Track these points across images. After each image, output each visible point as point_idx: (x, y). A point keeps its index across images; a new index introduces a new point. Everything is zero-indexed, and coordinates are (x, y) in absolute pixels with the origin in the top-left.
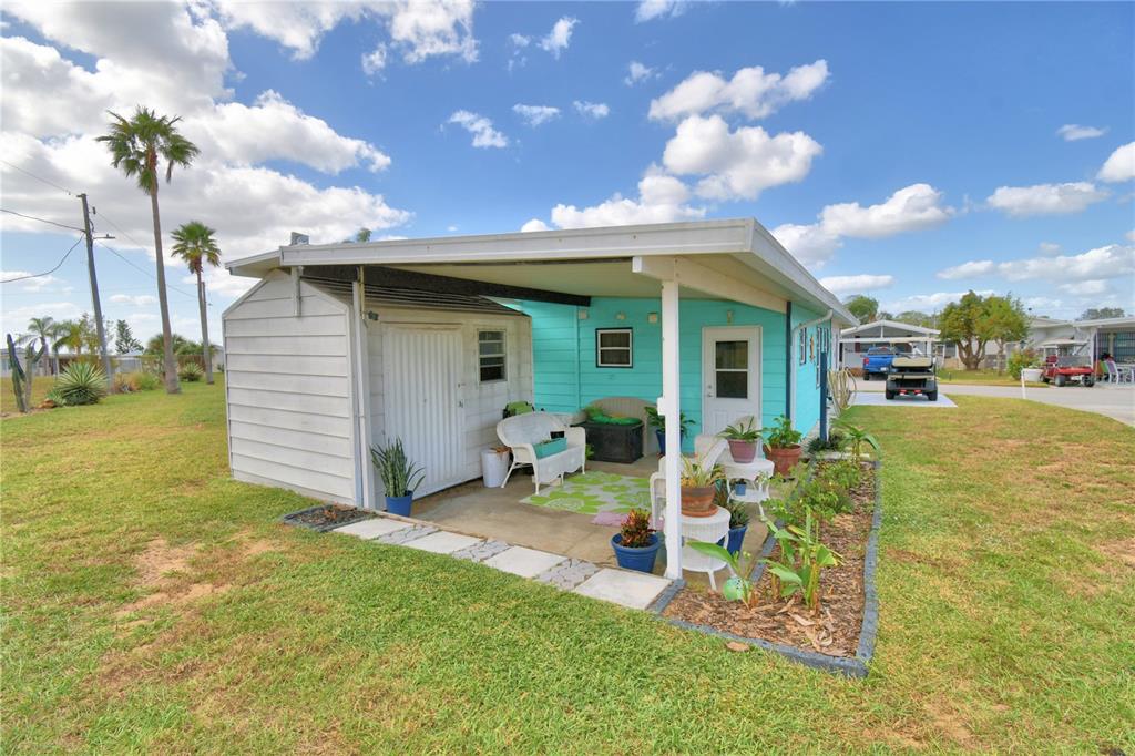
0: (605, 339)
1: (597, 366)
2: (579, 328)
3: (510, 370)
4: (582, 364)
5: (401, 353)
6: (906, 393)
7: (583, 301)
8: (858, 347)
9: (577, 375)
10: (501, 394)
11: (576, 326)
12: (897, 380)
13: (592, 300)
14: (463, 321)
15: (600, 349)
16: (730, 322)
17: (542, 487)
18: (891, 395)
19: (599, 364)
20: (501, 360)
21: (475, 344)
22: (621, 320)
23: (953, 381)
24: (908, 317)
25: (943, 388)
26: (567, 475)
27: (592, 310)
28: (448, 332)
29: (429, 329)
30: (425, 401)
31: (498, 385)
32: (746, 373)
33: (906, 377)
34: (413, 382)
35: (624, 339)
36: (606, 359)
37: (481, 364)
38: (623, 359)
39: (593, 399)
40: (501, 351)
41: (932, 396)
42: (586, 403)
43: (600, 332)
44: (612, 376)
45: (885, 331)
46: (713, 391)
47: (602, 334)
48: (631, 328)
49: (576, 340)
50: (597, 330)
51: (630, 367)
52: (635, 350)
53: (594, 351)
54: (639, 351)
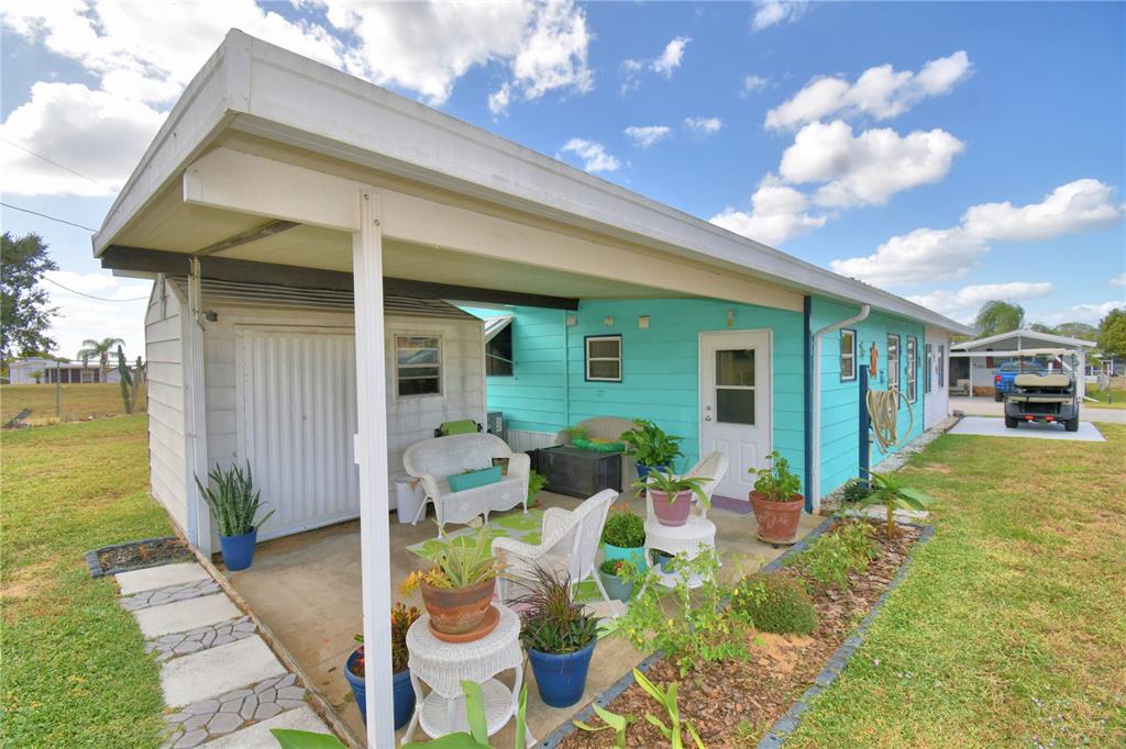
0: (593, 349)
1: (586, 380)
2: (567, 336)
3: (448, 381)
4: (571, 377)
5: (266, 362)
6: (1034, 420)
7: (569, 304)
8: (990, 362)
9: (565, 389)
10: (432, 411)
11: (564, 333)
12: (1021, 403)
13: (581, 303)
15: (589, 359)
16: (730, 326)
17: (450, 528)
18: (1012, 422)
19: (588, 378)
20: (435, 371)
21: (391, 353)
22: (609, 325)
23: (1113, 404)
24: (1068, 329)
25: (1087, 414)
26: (494, 514)
27: (580, 313)
28: (344, 337)
29: (315, 333)
30: (304, 418)
31: (428, 401)
32: (753, 392)
33: (1032, 400)
34: (285, 395)
35: (613, 348)
36: (595, 372)
37: (400, 375)
38: (612, 371)
39: (583, 418)
40: (434, 361)
41: (1071, 425)
42: (574, 422)
43: (589, 340)
44: (601, 392)
45: (1022, 343)
46: (713, 414)
47: (591, 343)
48: (620, 335)
49: (565, 349)
50: (585, 338)
51: (620, 382)
52: (625, 362)
53: (583, 363)
54: (629, 362)
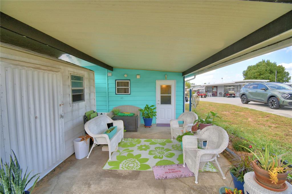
0: (119, 84)
1: (116, 94)
3: (86, 97)
4: (109, 93)
9: (107, 97)
10: (82, 108)
11: (107, 79)
13: (114, 69)
14: (61, 67)
15: (117, 87)
16: (166, 79)
19: (117, 93)
20: (82, 91)
21: (69, 82)
22: (125, 77)
27: (113, 72)
31: (81, 104)
32: (170, 96)
35: (127, 84)
36: (119, 91)
38: (126, 91)
39: (115, 106)
40: (82, 87)
42: (112, 108)
43: (117, 81)
44: (122, 98)
46: (160, 102)
47: (117, 82)
48: (130, 80)
49: (107, 84)
50: (116, 80)
51: (130, 94)
52: (132, 88)
53: (115, 89)
54: (133, 88)
